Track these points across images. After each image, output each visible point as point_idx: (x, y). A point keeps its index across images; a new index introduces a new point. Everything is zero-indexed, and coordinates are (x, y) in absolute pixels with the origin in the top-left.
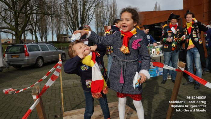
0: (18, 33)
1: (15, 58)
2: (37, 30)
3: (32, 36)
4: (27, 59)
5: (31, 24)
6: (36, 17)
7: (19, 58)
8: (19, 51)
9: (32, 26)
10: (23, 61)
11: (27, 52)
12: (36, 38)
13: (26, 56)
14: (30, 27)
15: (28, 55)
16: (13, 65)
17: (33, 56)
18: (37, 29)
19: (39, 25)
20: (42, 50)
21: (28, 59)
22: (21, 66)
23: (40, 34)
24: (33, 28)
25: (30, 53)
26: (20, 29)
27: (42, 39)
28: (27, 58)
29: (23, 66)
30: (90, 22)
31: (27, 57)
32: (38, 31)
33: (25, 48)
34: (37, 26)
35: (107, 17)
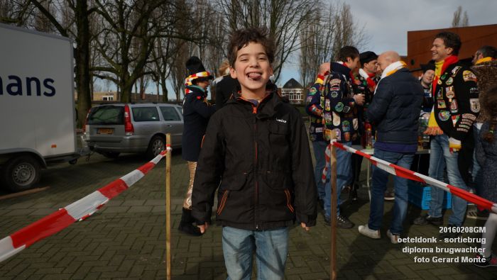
0: (126, 79)
1: (104, 135)
2: (166, 74)
3: (158, 86)
4: (128, 138)
5: (156, 60)
6: (166, 45)
7: (112, 136)
8: (115, 120)
9: (157, 64)
10: (119, 142)
11: (130, 121)
12: (165, 91)
13: (127, 131)
14: (154, 67)
15: (132, 130)
16: (99, 151)
17: (144, 131)
18: (168, 71)
19: (173, 63)
20: (166, 120)
21: (130, 139)
22: (119, 153)
23: (175, 82)
24: (159, 69)
25: (136, 124)
26: (130, 70)
27: (178, 94)
28: (129, 136)
29: (122, 154)
30: (287, 56)
31: (128, 134)
32: (170, 76)
33: (126, 113)
34: (168, 65)
35: (328, 46)
